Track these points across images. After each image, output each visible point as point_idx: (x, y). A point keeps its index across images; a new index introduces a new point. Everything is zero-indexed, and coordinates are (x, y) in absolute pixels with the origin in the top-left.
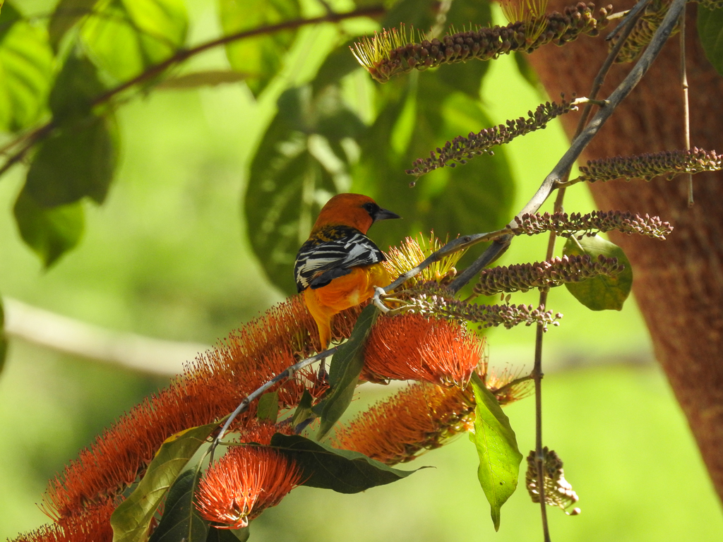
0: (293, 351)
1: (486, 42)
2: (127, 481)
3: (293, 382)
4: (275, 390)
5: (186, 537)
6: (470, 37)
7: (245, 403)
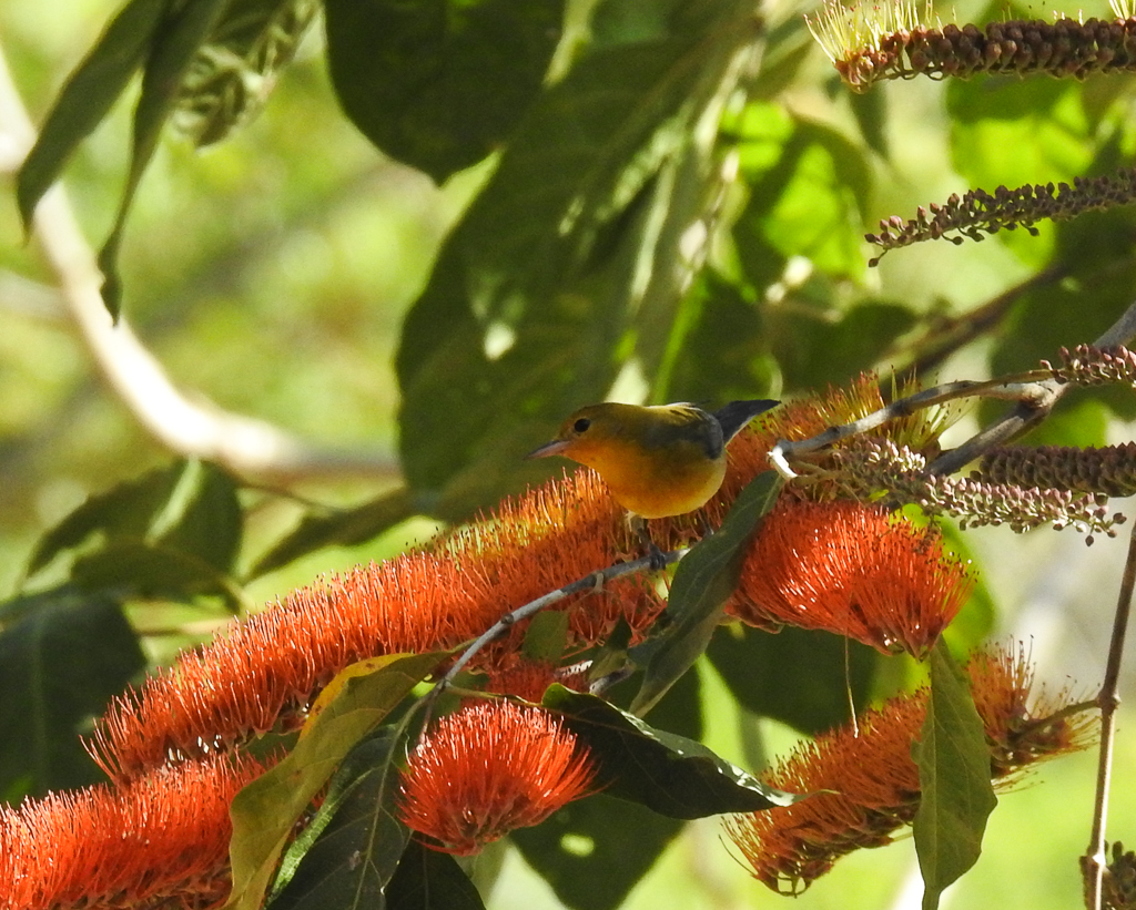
0: (613, 552)
1: (1066, 44)
2: (258, 726)
3: (601, 600)
4: (564, 609)
5: (363, 849)
6: (1036, 30)
7: (504, 622)
